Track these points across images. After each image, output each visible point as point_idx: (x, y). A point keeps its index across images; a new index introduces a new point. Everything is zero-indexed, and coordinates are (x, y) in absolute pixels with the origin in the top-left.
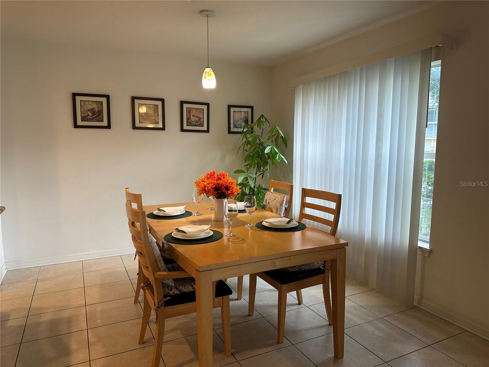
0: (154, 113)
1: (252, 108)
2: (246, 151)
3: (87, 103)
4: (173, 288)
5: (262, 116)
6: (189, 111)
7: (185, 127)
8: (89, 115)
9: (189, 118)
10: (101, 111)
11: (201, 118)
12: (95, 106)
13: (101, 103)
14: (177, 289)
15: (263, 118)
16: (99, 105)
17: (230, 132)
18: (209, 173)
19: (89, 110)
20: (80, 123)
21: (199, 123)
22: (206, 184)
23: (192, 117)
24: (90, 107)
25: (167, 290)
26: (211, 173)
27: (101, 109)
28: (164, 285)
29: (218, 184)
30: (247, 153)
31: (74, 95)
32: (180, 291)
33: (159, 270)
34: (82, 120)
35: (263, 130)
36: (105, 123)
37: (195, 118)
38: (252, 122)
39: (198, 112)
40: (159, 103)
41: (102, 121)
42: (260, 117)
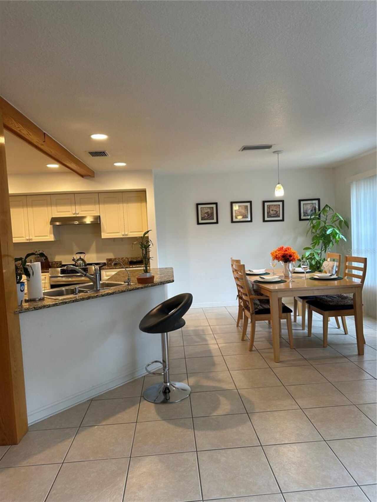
0: (245, 211)
1: (319, 200)
2: (314, 233)
3: (204, 209)
4: (259, 306)
5: (327, 206)
6: (269, 207)
7: (266, 219)
8: (205, 216)
9: (269, 212)
10: (212, 213)
11: (277, 212)
12: (209, 210)
13: (213, 208)
14: (261, 306)
15: (327, 208)
16: (212, 209)
17: (300, 219)
18: (280, 247)
19: (206, 213)
20: (200, 221)
21: (276, 215)
22: (277, 254)
23: (271, 211)
24: (206, 211)
25: (256, 306)
26: (281, 247)
27: (212, 212)
28: (255, 304)
29: (285, 254)
30: (315, 234)
31: (198, 205)
32: (263, 307)
33: (252, 295)
34: (202, 220)
35: (328, 217)
36: (215, 221)
37: (273, 211)
38: (319, 210)
39: (275, 207)
40: (248, 204)
41: (213, 219)
42: (325, 207)
